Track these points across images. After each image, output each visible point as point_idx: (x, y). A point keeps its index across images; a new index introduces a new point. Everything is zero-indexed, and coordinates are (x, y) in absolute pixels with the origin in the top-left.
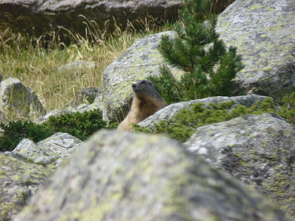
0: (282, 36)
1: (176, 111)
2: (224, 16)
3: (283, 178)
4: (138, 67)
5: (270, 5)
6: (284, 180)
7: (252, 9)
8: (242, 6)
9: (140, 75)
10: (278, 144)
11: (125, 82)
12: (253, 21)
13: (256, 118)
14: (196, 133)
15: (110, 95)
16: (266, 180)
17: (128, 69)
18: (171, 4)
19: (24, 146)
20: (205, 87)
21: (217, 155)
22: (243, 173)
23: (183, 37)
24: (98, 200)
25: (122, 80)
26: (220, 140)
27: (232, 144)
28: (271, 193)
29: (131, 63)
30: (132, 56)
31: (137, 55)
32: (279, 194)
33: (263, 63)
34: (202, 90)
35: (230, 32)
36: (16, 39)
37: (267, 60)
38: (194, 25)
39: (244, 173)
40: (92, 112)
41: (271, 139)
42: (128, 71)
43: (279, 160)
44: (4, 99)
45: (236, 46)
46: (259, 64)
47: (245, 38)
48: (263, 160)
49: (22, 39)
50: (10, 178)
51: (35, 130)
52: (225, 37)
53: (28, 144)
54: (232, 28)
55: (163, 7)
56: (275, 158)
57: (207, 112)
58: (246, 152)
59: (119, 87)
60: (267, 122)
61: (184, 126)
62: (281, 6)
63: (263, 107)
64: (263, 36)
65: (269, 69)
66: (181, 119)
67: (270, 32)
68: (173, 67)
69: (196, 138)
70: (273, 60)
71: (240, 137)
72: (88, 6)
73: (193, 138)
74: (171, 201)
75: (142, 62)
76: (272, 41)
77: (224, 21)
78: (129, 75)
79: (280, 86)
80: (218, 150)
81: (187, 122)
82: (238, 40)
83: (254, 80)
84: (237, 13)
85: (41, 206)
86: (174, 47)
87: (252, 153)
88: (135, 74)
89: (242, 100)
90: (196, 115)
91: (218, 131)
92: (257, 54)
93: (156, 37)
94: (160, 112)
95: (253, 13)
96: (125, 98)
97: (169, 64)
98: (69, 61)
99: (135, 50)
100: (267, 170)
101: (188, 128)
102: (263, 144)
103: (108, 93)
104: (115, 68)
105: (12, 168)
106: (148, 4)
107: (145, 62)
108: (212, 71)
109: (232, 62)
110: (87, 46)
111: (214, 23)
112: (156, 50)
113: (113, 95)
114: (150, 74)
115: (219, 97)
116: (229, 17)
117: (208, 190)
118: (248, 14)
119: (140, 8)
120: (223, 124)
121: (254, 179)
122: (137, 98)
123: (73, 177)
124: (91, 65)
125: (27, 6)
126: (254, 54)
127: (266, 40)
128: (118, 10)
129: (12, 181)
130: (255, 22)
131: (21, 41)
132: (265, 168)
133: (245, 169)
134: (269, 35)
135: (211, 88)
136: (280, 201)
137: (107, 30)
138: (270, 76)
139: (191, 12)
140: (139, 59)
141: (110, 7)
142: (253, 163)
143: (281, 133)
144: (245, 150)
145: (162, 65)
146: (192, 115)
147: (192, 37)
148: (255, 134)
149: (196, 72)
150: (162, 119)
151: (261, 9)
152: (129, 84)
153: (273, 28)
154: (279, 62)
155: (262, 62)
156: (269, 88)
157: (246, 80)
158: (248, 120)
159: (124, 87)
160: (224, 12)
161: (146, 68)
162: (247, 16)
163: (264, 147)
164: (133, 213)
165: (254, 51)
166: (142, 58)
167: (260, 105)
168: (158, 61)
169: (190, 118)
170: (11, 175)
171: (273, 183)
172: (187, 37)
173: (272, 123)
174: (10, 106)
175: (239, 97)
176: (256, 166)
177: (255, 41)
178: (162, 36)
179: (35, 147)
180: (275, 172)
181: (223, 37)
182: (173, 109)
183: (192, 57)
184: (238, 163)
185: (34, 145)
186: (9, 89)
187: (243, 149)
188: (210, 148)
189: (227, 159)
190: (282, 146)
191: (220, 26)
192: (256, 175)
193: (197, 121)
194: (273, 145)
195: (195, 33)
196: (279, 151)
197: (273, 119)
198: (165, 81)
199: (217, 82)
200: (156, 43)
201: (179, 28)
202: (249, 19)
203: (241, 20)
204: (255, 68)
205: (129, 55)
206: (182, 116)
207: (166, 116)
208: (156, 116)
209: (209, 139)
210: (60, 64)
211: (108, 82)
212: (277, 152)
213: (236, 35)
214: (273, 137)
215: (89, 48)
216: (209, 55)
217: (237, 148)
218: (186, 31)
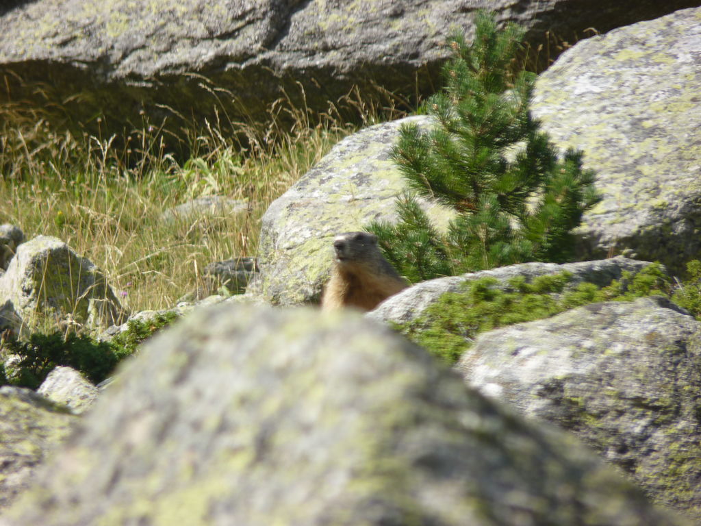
0: (693, 125)
1: (431, 299)
2: (553, 78)
3: (688, 455)
4: (346, 204)
5: (664, 49)
6: (689, 459)
7: (621, 60)
8: (596, 54)
9: (351, 223)
10: (675, 372)
11: (314, 241)
12: (622, 88)
13: (621, 309)
14: (475, 348)
15: (279, 272)
16: (646, 460)
17: (323, 208)
18: (430, 56)
19: (59, 384)
20: (507, 250)
21: (527, 400)
23: (452, 129)
24: (195, 469)
25: (307, 234)
26: (533, 363)
27: (562, 373)
28: (657, 493)
29: (330, 193)
30: (330, 178)
31: (343, 173)
32: (678, 494)
33: (648, 190)
34: (500, 255)
35: (568, 116)
36: (58, 146)
37: (657, 182)
38: (479, 100)
41: (658, 360)
42: (323, 213)
43: (678, 413)
44: (27, 288)
45: (581, 149)
46: (639, 192)
47: (604, 130)
48: (639, 411)
49: (73, 147)
50: (11, 448)
51: (93, 355)
52: (558, 129)
53: (68, 380)
54: (573, 106)
55: (412, 65)
56: (666, 407)
57: (504, 300)
58: (596, 392)
59: (301, 251)
60: (647, 320)
61: (450, 334)
62: (691, 52)
63: (640, 288)
64: (648, 124)
65: (663, 205)
66: (441, 317)
67: (665, 113)
68: (430, 200)
69: (475, 359)
70: (673, 183)
71: (582, 356)
72: (230, 65)
73: (469, 360)
74: (369, 466)
75: (357, 190)
76: (669, 137)
77: (552, 90)
78: (323, 224)
79: (690, 245)
80: (528, 389)
81: (457, 326)
82: (588, 135)
83: (626, 231)
84: (585, 69)
85: (59, 489)
86: (431, 152)
87: (612, 394)
88: (338, 221)
89: (590, 270)
90: (478, 307)
91: (528, 343)
92: (633, 169)
93: (389, 130)
94: (393, 302)
95: (624, 69)
96: (314, 279)
97: (421, 195)
98: (187, 198)
99: (339, 161)
100: (647, 437)
101: (458, 339)
102: (638, 372)
103: (273, 266)
104: (291, 205)
105: (18, 426)
106: (376, 59)
107: (362, 191)
108: (523, 209)
109: (573, 187)
110: (230, 162)
111: (528, 93)
112: (390, 162)
113: (285, 272)
114: (375, 220)
115: (534, 266)
116: (566, 78)
117: (460, 440)
118: (612, 71)
119: (358, 68)
121: (619, 459)
123: (137, 416)
124: (239, 206)
125: (84, 66)
126: (626, 169)
127: (656, 135)
128: (304, 72)
129: (16, 455)
130: (629, 91)
131: (71, 152)
132: (643, 432)
133: (595, 433)
134: (662, 121)
135: (521, 251)
137: (277, 122)
138: (666, 220)
139: (471, 68)
140: (347, 184)
141: (285, 66)
142: (613, 420)
143: (681, 346)
144: (594, 387)
145: (403, 198)
146: (469, 308)
147: (474, 127)
148: (619, 348)
149: (486, 212)
150: (397, 320)
151: (644, 60)
152: (324, 245)
153: (673, 104)
154: (686, 187)
155: (646, 188)
157: (606, 232)
158: (599, 314)
159: (312, 251)
160: (552, 68)
161: (365, 206)
162: (610, 76)
163: (640, 380)
164: (277, 496)
165: (625, 162)
166: (355, 182)
167: (632, 283)
168: (394, 188)
169: (462, 315)
170: (14, 442)
171: (663, 468)
172: (462, 128)
173: (659, 322)
174: (40, 304)
175: (583, 265)
176: (623, 427)
177: (628, 137)
178: (402, 125)
179: (86, 387)
180: (668, 440)
181: (552, 127)
182: (423, 296)
183: (474, 176)
184: (578, 419)
185: (85, 382)
186: (36, 263)
187: (591, 385)
188: (508, 383)
189: (549, 411)
190: (685, 377)
191: (543, 101)
192: (623, 449)
193: (480, 321)
194: (663, 374)
195: (481, 118)
196: (676, 390)
197: (662, 311)
198: (412, 234)
199: (535, 235)
200: (390, 144)
201: (443, 107)
202: (613, 84)
203: (595, 85)
204: (628, 202)
205: (324, 174)
206: (444, 311)
207: (405, 313)
208: (382, 313)
209: (505, 363)
210: (164, 204)
211: (274, 240)
212: (672, 392)
213: (582, 123)
214: (662, 355)
215: (236, 165)
216: (517, 171)
217: (575, 383)
218: (461, 113)
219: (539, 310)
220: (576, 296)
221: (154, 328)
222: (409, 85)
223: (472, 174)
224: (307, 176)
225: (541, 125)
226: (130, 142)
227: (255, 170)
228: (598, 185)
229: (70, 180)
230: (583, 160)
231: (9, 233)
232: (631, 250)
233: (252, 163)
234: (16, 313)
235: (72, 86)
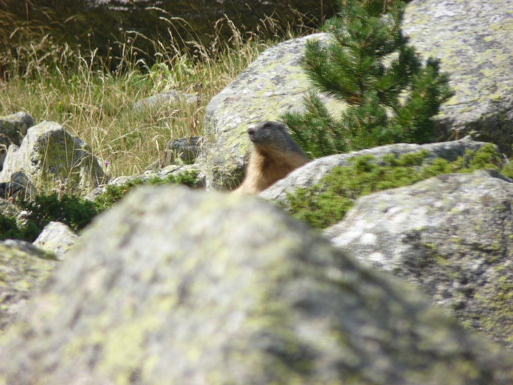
1: (326, 171)
4: (268, 98)
9: (271, 112)
10: (503, 224)
12: (470, 13)
13: (462, 178)
14: (356, 207)
15: (218, 148)
16: (481, 289)
17: (250, 101)
19: (52, 235)
20: (384, 132)
21: (394, 246)
22: (440, 277)
23: (344, 43)
24: (135, 310)
25: (239, 120)
26: (399, 219)
27: (420, 225)
28: (490, 313)
29: (256, 91)
30: (256, 79)
31: (265, 76)
32: (505, 314)
34: (379, 136)
35: (430, 33)
36: (59, 54)
37: (495, 81)
38: (363, 22)
39: (443, 278)
40: (183, 176)
41: (490, 216)
42: (250, 105)
43: (505, 254)
44: (35, 159)
45: (439, 57)
46: (482, 89)
47: (456, 43)
48: (476, 253)
49: (70, 54)
50: (11, 285)
51: (80, 210)
52: (422, 43)
53: (59, 231)
54: (433, 26)
56: (496, 250)
57: (379, 171)
58: (444, 239)
59: (233, 133)
60: (482, 187)
61: (339, 197)
63: (479, 162)
64: (488, 39)
65: (499, 98)
66: (333, 184)
67: (501, 31)
68: (328, 96)
69: (356, 216)
70: (506, 82)
71: (435, 213)
73: (351, 216)
74: (260, 308)
75: (275, 88)
76: (503, 48)
77: (418, 14)
78: (250, 113)
80: (395, 237)
81: (344, 190)
82: (445, 47)
83: (472, 117)
85: (36, 324)
86: (328, 60)
87: (457, 241)
88: (262, 111)
89: (443, 149)
90: (360, 177)
91: (395, 204)
92: (477, 72)
93: (299, 44)
94: (298, 173)
96: (243, 154)
97: (321, 92)
98: (153, 92)
99: (262, 67)
100: (483, 272)
101: (345, 200)
102: (475, 224)
104: (227, 99)
105: (17, 269)
107: (279, 89)
108: (396, 102)
109: (433, 85)
110: (185, 65)
111: (400, 17)
112: (298, 68)
113: (223, 149)
114: (288, 110)
115: (401, 146)
116: (428, 5)
120: (404, 191)
121: (462, 288)
122: (258, 154)
123: (92, 270)
124: (191, 98)
126: (472, 72)
127: (494, 47)
129: (16, 291)
130: (474, 14)
131: (68, 58)
132: (479, 268)
133: (444, 270)
134: (499, 37)
135: (394, 133)
136: (506, 327)
137: (219, 36)
138: (502, 110)
140: (269, 84)
142: (457, 260)
143: (507, 205)
144: (443, 236)
145: (308, 94)
146: (354, 177)
147: (360, 42)
148: (461, 207)
149: (369, 105)
150: (301, 186)
153: (506, 24)
155: (487, 86)
156: (499, 131)
157: (457, 118)
158: (447, 182)
159: (242, 133)
161: (281, 100)
162: (460, 4)
163: (476, 230)
165: (472, 66)
166: (274, 82)
167: (473, 159)
168: (302, 87)
169: (348, 182)
170: (14, 281)
171: (493, 295)
172: (351, 42)
173: (491, 188)
174: (44, 171)
175: (437, 145)
176: (464, 265)
177: (473, 48)
178: (308, 40)
179: (72, 237)
180: (497, 274)
181: (418, 42)
182: (321, 168)
183: (360, 77)
184: (431, 259)
185: (70, 233)
186: (41, 141)
187: (440, 234)
188: (381, 233)
189: (411, 253)
190: (510, 228)
191: (411, 23)
192: (464, 281)
193: (361, 187)
194: (494, 226)
195: (365, 35)
196: (503, 238)
197: (493, 180)
198: (315, 121)
199: (405, 121)
200: (299, 54)
201: (337, 27)
202: (463, 10)
203: (450, 10)
204: (474, 96)
205: (251, 76)
206: (335, 179)
207: (307, 180)
208: (290, 180)
209: (379, 218)
210: (136, 96)
211: (215, 125)
212: (501, 239)
213: (440, 38)
214: (493, 212)
215: (189, 68)
216: (392, 74)
217: (430, 233)
218: (350, 31)
219: (404, 179)
220: (431, 168)
221: (125, 190)
222: (316, 9)
223: (359, 76)
224: (238, 77)
225: (409, 40)
226: (112, 51)
227: (203, 71)
228: (451, 84)
229: (68, 79)
230: (440, 65)
231: (23, 118)
232: (476, 131)
233: (201, 66)
234: (26, 178)
235: (69, 10)
